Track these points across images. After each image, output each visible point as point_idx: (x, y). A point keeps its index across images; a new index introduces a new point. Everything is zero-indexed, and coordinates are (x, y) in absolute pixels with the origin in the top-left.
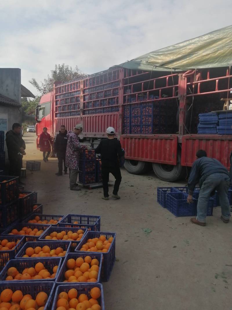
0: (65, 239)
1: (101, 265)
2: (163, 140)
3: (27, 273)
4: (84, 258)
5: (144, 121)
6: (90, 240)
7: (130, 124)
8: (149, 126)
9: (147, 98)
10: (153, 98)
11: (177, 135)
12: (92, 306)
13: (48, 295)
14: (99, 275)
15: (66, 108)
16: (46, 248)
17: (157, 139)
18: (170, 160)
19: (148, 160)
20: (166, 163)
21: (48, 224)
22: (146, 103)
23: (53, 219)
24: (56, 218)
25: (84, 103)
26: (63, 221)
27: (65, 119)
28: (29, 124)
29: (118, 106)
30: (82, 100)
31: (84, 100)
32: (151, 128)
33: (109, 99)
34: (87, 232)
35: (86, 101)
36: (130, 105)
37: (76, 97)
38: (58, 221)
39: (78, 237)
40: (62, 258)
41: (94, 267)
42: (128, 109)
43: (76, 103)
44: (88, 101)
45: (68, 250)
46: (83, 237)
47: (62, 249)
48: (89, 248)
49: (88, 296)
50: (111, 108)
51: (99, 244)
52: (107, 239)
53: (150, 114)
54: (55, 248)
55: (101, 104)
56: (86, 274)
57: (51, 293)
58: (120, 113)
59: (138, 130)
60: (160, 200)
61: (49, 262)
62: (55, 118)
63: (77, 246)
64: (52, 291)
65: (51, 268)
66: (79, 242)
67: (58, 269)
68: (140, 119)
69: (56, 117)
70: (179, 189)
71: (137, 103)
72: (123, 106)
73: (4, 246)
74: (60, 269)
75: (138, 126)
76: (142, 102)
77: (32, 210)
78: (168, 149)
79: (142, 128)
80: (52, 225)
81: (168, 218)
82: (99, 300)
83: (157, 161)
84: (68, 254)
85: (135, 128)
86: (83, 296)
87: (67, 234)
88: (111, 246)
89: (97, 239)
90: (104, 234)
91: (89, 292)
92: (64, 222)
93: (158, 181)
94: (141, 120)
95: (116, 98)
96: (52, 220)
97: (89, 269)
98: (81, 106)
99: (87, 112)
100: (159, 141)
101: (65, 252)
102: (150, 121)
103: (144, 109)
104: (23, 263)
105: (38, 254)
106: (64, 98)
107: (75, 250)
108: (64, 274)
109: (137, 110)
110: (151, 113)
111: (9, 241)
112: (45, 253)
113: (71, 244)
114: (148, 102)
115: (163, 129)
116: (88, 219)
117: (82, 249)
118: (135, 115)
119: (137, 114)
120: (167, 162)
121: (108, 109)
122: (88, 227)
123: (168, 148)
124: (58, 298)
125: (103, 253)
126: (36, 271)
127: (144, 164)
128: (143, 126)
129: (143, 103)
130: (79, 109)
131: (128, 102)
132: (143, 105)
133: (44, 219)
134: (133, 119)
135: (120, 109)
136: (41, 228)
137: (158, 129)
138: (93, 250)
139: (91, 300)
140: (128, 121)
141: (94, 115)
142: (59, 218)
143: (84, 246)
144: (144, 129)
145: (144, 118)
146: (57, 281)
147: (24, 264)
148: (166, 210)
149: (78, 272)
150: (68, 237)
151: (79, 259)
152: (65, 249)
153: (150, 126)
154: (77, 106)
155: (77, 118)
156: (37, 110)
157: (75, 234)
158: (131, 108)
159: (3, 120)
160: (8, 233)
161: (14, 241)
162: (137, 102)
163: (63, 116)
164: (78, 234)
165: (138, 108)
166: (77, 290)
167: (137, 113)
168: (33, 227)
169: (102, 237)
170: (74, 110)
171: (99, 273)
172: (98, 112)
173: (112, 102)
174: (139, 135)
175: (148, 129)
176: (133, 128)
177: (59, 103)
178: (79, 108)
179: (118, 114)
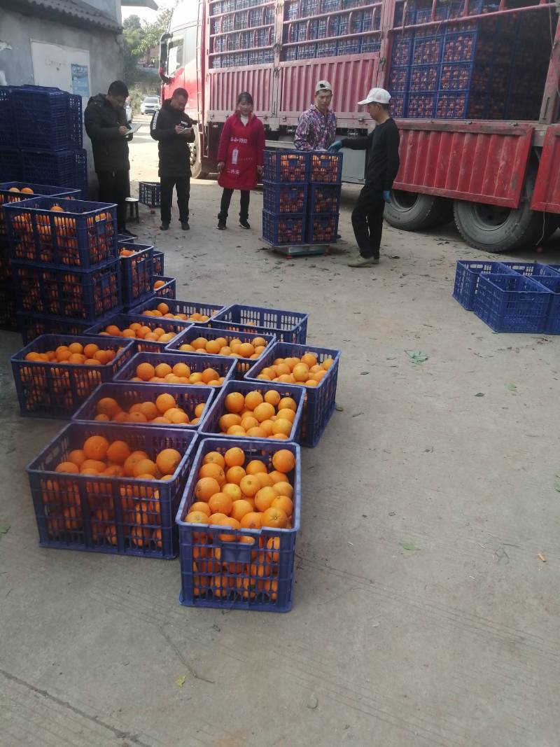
0: (225, 353)
1: (300, 409)
2: (493, 136)
3: (139, 411)
4: (263, 394)
5: (446, 81)
6: (280, 360)
7: (408, 88)
8: (458, 94)
9: (463, 7)
10: (482, 8)
11: (532, 124)
12: (274, 484)
13: (182, 454)
14: (294, 429)
15: (238, 41)
16: (182, 367)
17: (475, 135)
18: (502, 193)
19: (443, 192)
20: (490, 202)
21: (187, 321)
22: (457, 24)
23: (198, 311)
24: (205, 310)
25: (285, 27)
26: (222, 317)
27: (233, 73)
28: (145, 92)
29: (376, 36)
30: (279, 18)
31: (286, 18)
32: (462, 101)
33: (355, 13)
34: (275, 344)
35: (290, 21)
36: (413, 31)
37: (266, 7)
38: (210, 316)
39: (254, 353)
40: (216, 388)
41: (285, 412)
42: (406, 43)
43: (263, 26)
44: (296, 20)
45: (229, 375)
46: (264, 352)
47: (216, 372)
48: (277, 376)
49: (267, 466)
50: (357, 41)
51: (300, 368)
52: (318, 361)
53: (466, 59)
54: (201, 370)
55: (331, 29)
56: (267, 424)
57: (188, 451)
58: (381, 56)
59: (427, 107)
60: (461, 292)
61: (186, 395)
62: (208, 71)
63: (250, 368)
64: (191, 447)
65: (192, 406)
66: (255, 362)
67: (206, 409)
68: (435, 74)
69: (211, 66)
70: (515, 267)
71: (433, 26)
72: (393, 34)
73: (89, 358)
74: (209, 408)
75: (428, 95)
76: (446, 21)
77: (152, 290)
78: (502, 163)
79: (440, 100)
80: (196, 324)
81: (473, 334)
82: (290, 475)
83: (469, 194)
84: (229, 383)
85: (418, 100)
86: (255, 465)
87: (228, 345)
88: (326, 376)
89: (295, 359)
90: (314, 351)
91: (270, 459)
92: (223, 319)
93: (463, 248)
94: (438, 77)
95: (375, 9)
96: (196, 315)
97: (274, 417)
98: (278, 35)
99: (293, 53)
100: (480, 139)
101: (222, 379)
102: (462, 80)
103: (452, 44)
104: (130, 393)
105: (164, 377)
106: (232, 12)
107: (245, 376)
108: (219, 420)
109: (431, 46)
110: (468, 57)
111: (101, 348)
112: (179, 377)
113: (237, 366)
114: (466, 23)
115: (495, 107)
116: (279, 319)
117: (261, 376)
118: (423, 61)
119: (430, 60)
120: (494, 198)
121: (349, 42)
122: (278, 333)
123: (503, 159)
124: (202, 462)
125: (306, 388)
126: (157, 408)
127: (432, 203)
128: (441, 95)
129: (449, 24)
130: (270, 44)
131: (408, 21)
132: (448, 32)
133: (178, 311)
134: (416, 73)
135: (382, 45)
136: (171, 327)
137: (482, 107)
138: (284, 379)
139: (274, 474)
140: (402, 80)
141: (310, 62)
142: (211, 310)
143: (266, 370)
144: (443, 105)
145: (447, 71)
146: (202, 431)
147: (133, 393)
148: (471, 314)
149: (248, 418)
150: (231, 350)
151: (253, 396)
152: (223, 374)
153: (463, 97)
154: (267, 37)
155: (265, 70)
156: (164, 47)
157: (246, 346)
158: (413, 41)
159: (79, 68)
160: (99, 332)
161: (111, 350)
162: (433, 22)
163: (228, 65)
164: (255, 346)
165: (433, 42)
166: (244, 452)
167: (430, 56)
168: (154, 324)
169: (309, 356)
170: (257, 48)
171: (296, 423)
172: (323, 54)
173: (362, 22)
174: (428, 121)
175: (456, 104)
176: (414, 102)
177: (218, 25)
178: (271, 40)
179: (376, 58)
